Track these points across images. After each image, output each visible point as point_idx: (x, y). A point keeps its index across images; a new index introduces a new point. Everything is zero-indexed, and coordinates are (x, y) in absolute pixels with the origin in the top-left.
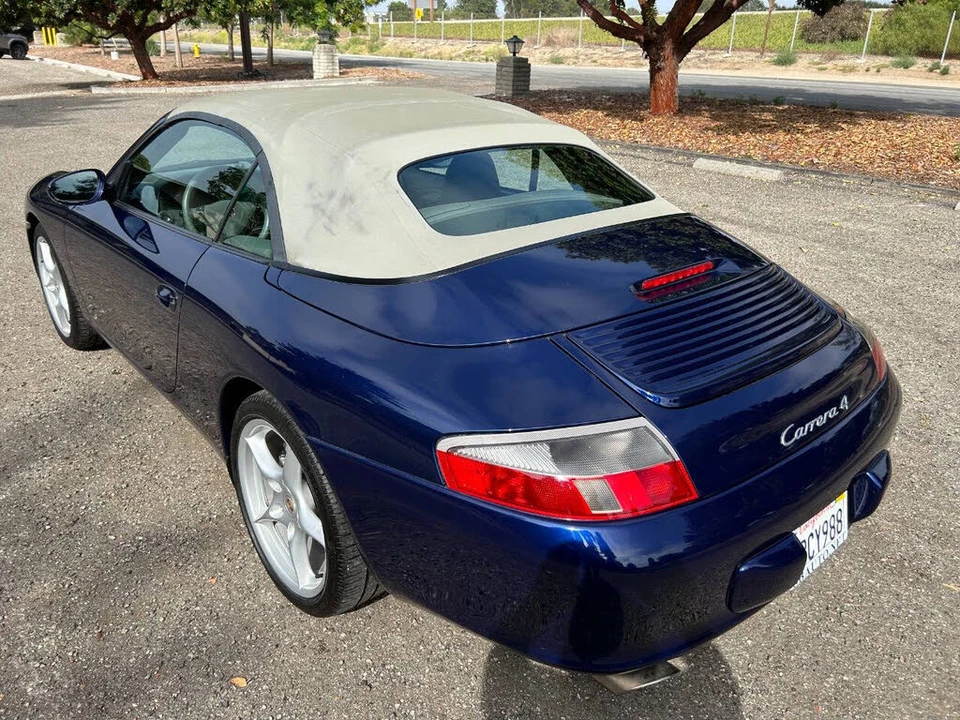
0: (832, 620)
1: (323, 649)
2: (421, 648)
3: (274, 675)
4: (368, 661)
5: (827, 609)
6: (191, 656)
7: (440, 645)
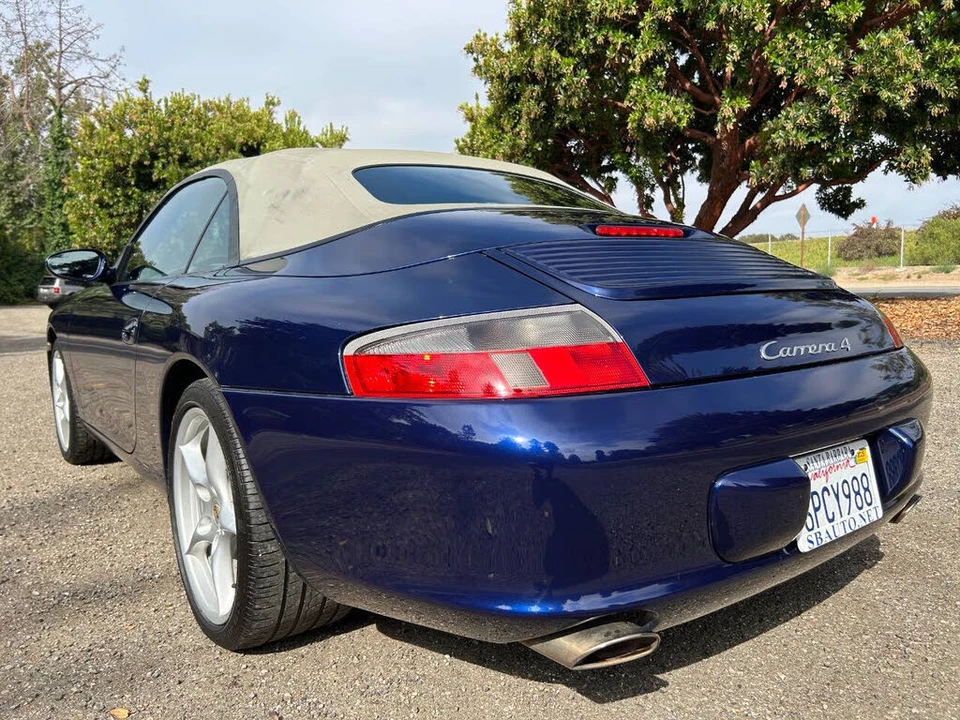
0: (894, 656)
1: (235, 684)
2: (357, 682)
3: (165, 708)
4: (287, 695)
5: (888, 646)
6: (75, 690)
7: (381, 680)
